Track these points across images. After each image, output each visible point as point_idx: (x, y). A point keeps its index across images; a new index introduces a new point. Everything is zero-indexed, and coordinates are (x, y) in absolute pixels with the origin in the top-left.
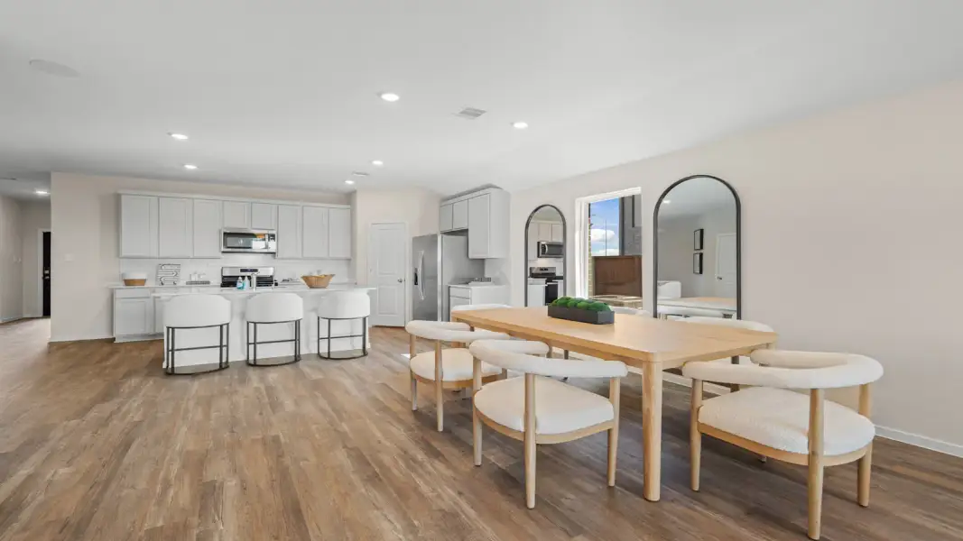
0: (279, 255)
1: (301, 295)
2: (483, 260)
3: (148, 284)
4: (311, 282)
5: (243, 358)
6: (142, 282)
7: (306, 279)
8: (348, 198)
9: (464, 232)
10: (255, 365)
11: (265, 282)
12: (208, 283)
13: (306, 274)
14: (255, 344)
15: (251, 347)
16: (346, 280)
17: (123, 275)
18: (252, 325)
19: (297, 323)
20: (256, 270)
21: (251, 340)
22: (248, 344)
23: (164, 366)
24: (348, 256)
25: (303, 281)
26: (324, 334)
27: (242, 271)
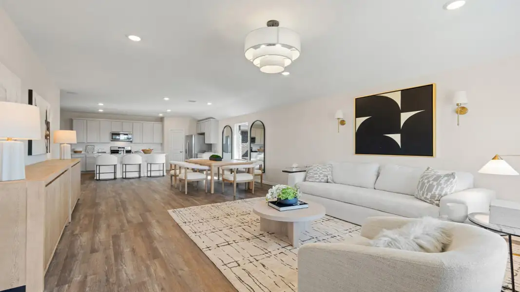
0: (134, 142)
1: (141, 155)
2: (211, 144)
3: (83, 153)
4: (145, 152)
5: (121, 177)
6: (81, 152)
7: (143, 150)
8: (161, 120)
9: (203, 134)
10: (125, 178)
11: (129, 152)
12: (105, 152)
13: (144, 149)
14: (126, 172)
15: (124, 173)
16: (160, 151)
17: (74, 149)
18: (124, 166)
19: (140, 165)
20: (124, 148)
21: (124, 171)
22: (123, 172)
23: (95, 178)
24: (161, 142)
25: (142, 151)
26: (149, 169)
27: (119, 148)
